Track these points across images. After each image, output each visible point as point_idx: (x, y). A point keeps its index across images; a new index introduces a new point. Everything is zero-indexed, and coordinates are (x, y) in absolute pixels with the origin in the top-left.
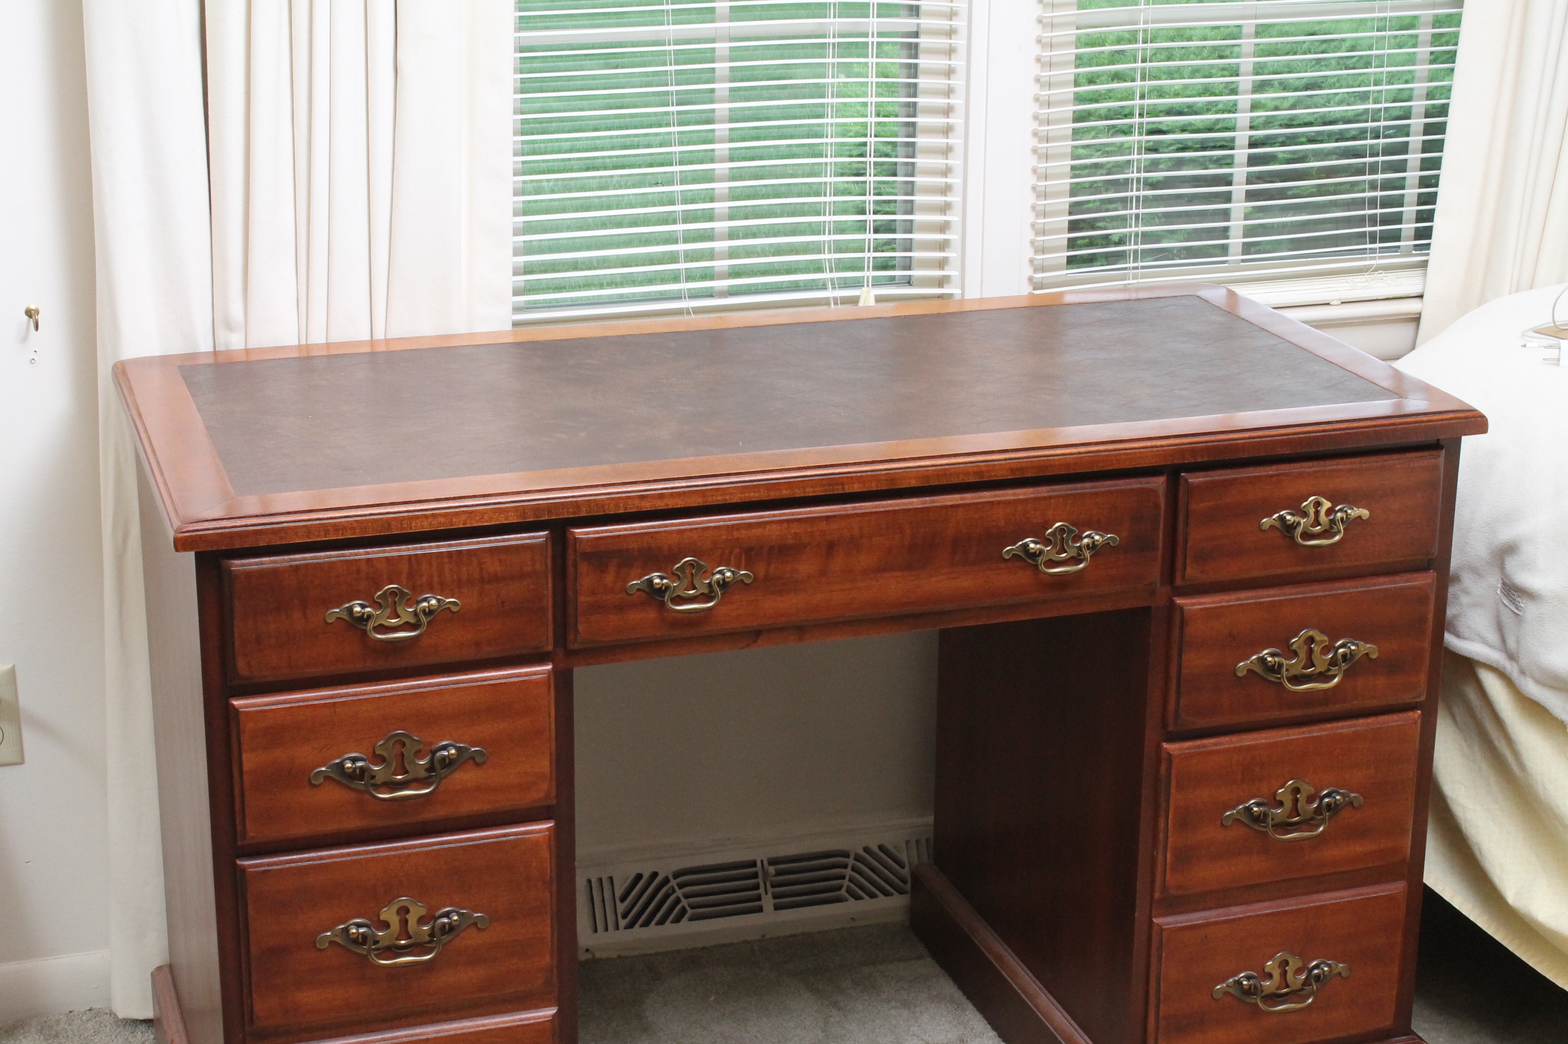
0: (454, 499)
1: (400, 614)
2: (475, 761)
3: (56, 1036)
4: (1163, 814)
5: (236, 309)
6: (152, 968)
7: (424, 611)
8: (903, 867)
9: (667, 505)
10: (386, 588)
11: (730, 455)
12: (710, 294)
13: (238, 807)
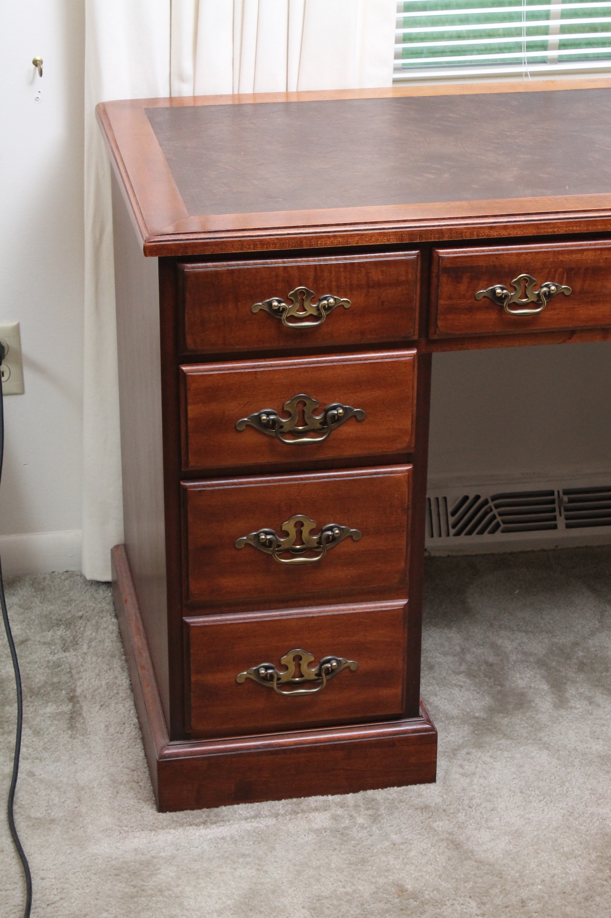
0: (351, 224)
1: (306, 308)
2: (356, 418)
3: (43, 589)
6: (112, 545)
7: (324, 307)
9: (510, 234)
10: (297, 289)
11: (559, 196)
12: (544, 61)
13: (183, 445)
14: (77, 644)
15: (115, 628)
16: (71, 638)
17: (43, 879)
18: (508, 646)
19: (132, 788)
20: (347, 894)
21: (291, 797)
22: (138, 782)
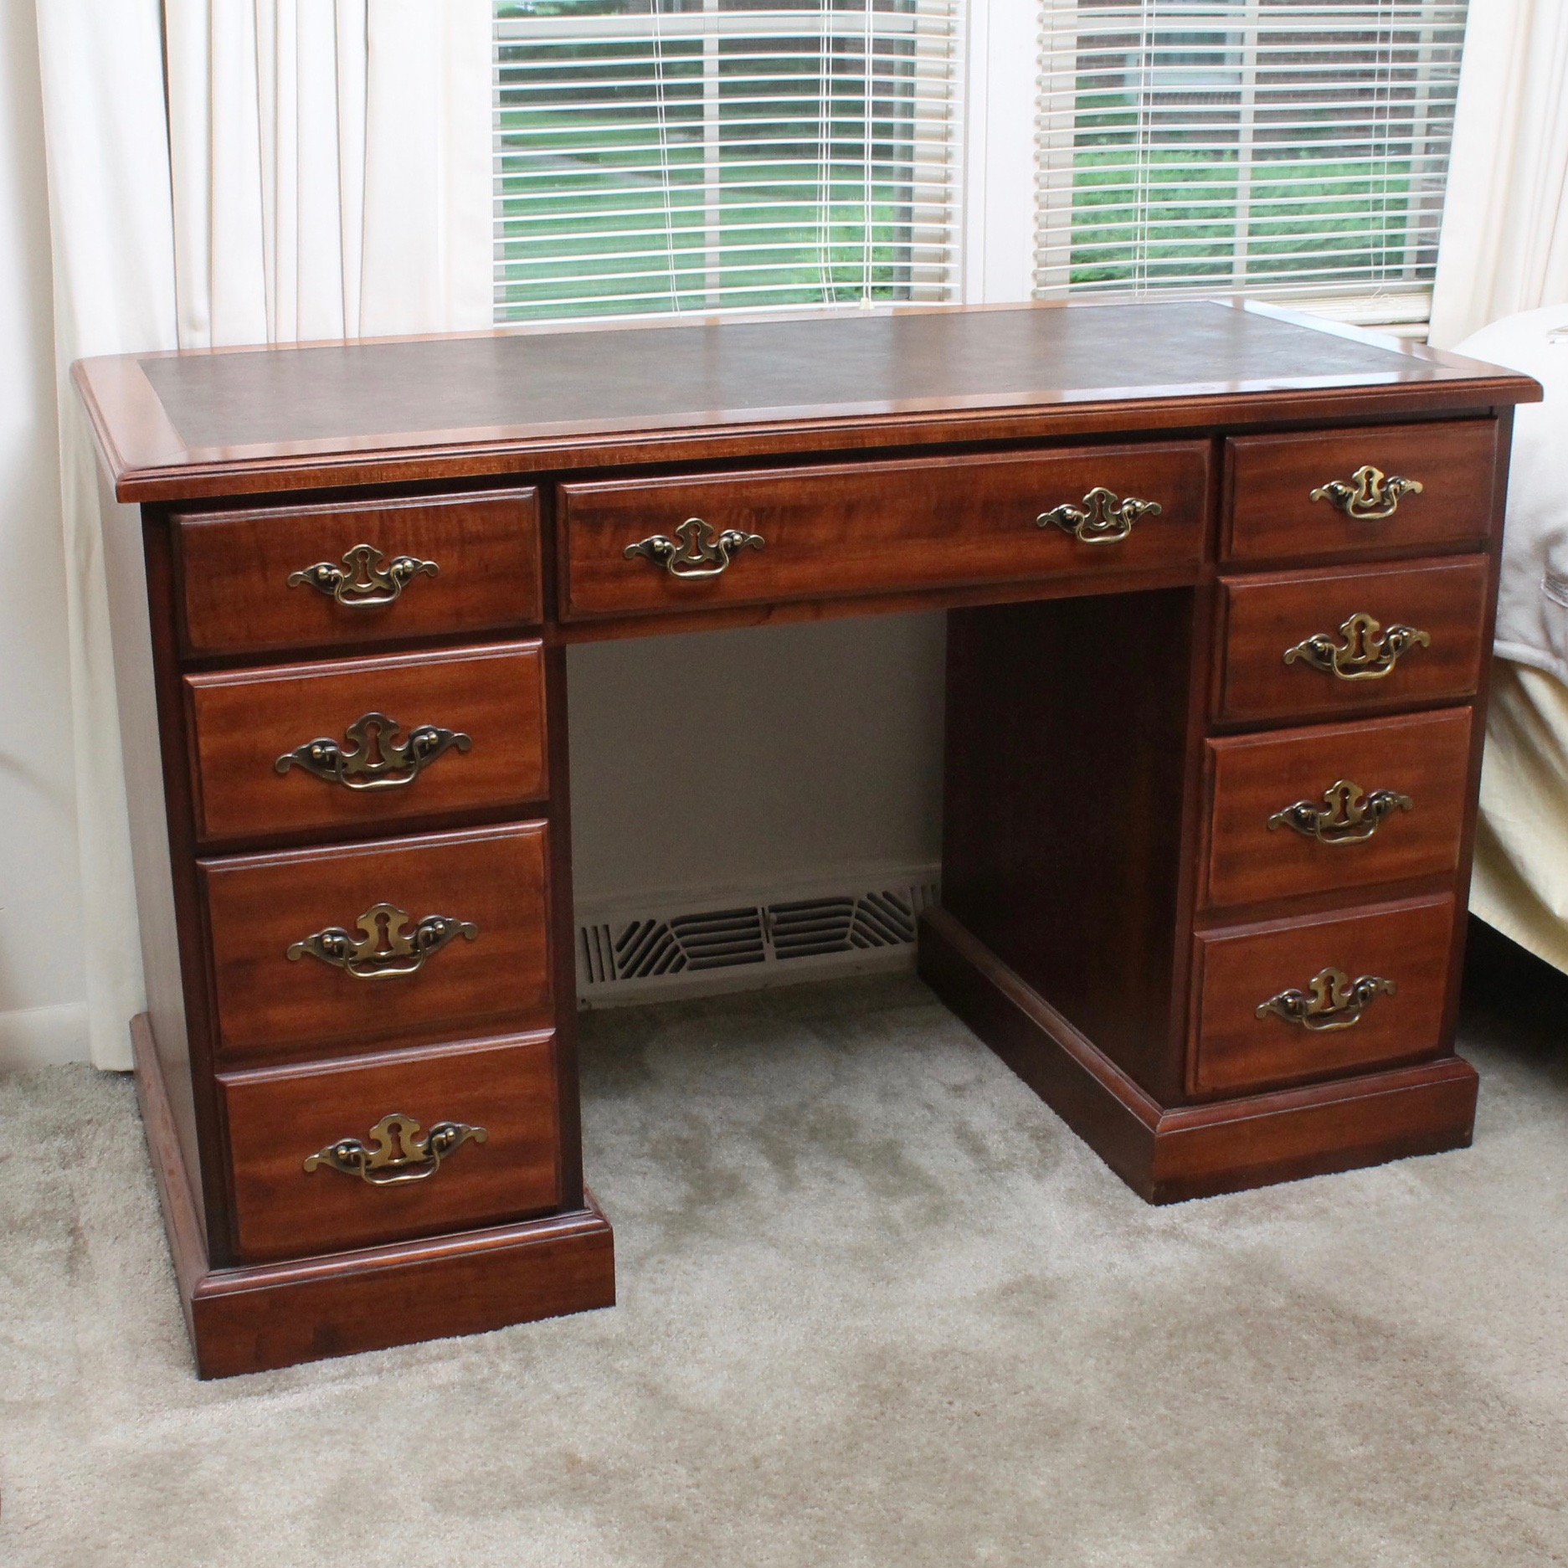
0: (430, 447)
1: (371, 577)
2: (458, 749)
3: (36, 1088)
4: (1206, 817)
5: (200, 306)
6: (131, 1017)
7: (398, 574)
8: (908, 913)
10: (355, 547)
14: (83, 1157)
15: (139, 1133)
16: (74, 1149)
17: (19, 1490)
18: (709, 1115)
19: (159, 1349)
20: (489, 1474)
21: (400, 1343)
22: (169, 1341)
